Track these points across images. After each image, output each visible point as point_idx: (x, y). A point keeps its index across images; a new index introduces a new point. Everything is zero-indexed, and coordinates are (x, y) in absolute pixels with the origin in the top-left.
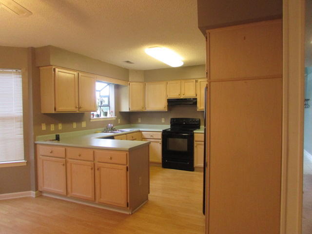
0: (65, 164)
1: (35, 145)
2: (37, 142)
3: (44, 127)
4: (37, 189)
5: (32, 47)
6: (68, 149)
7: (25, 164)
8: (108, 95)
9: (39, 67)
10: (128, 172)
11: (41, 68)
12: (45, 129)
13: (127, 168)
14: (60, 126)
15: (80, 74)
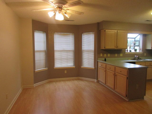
0: (106, 71)
1: (98, 62)
2: (98, 61)
3: (101, 55)
4: (97, 79)
5: (98, 23)
6: (107, 65)
7: (94, 69)
8: (139, 40)
9: (100, 30)
10: (128, 80)
11: (101, 31)
12: (102, 56)
13: (127, 77)
14: (109, 55)
15: (118, 31)
